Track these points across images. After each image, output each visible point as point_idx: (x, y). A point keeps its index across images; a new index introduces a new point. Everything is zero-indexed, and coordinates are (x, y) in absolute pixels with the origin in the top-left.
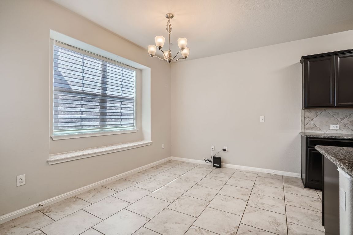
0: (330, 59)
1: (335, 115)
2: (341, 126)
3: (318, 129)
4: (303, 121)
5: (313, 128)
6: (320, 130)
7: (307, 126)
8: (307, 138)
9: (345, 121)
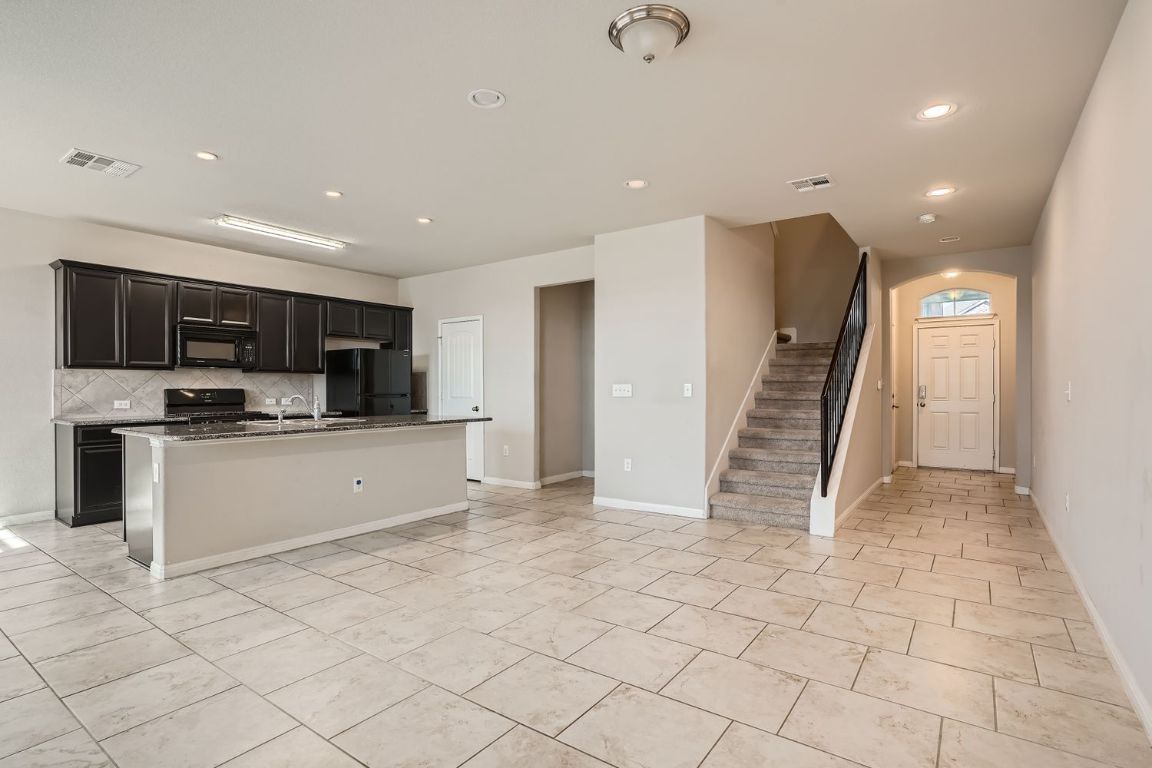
0: (115, 279)
2: (132, 403)
4: (59, 394)
6: (95, 412)
7: (68, 405)
8: (76, 428)
9: (139, 393)
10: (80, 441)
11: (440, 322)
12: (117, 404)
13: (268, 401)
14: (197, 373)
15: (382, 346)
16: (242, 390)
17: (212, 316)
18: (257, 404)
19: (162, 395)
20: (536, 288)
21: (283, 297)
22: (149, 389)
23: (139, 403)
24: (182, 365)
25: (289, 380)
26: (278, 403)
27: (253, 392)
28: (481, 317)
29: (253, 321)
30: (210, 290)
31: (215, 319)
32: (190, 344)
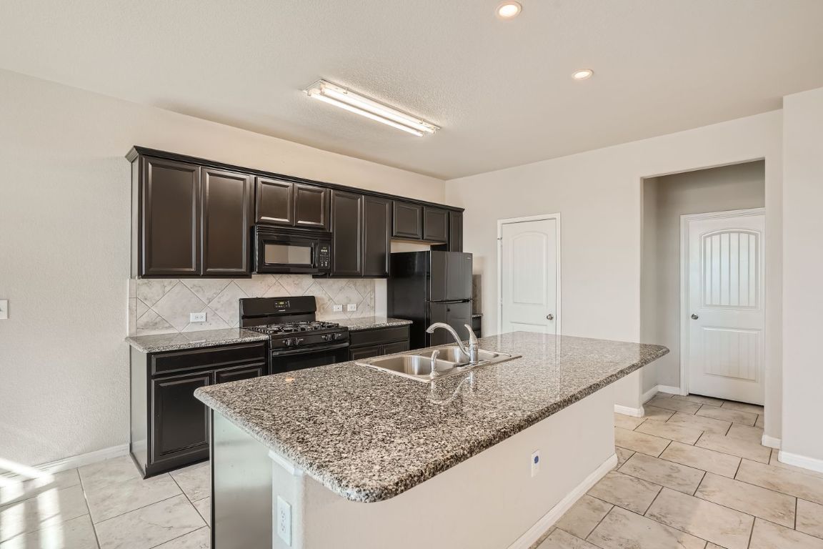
0: (192, 171)
1: (197, 291)
2: (208, 315)
3: (167, 325)
4: (134, 308)
5: (156, 323)
6: (171, 327)
7: (144, 320)
8: (149, 355)
9: (214, 304)
10: (154, 372)
11: (499, 222)
12: (192, 317)
13: (336, 308)
14: (271, 279)
15: (433, 248)
16: (313, 298)
17: (288, 215)
18: (326, 312)
19: (237, 305)
20: (641, 178)
21: (354, 195)
22: (224, 299)
23: (215, 314)
24: (259, 273)
25: (355, 285)
26: (344, 309)
27: (323, 299)
28: (557, 216)
29: (327, 221)
30: (287, 186)
31: (292, 219)
32: (267, 247)
